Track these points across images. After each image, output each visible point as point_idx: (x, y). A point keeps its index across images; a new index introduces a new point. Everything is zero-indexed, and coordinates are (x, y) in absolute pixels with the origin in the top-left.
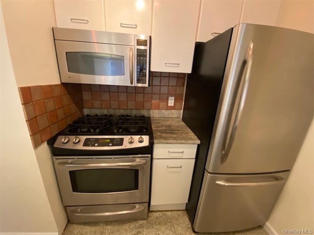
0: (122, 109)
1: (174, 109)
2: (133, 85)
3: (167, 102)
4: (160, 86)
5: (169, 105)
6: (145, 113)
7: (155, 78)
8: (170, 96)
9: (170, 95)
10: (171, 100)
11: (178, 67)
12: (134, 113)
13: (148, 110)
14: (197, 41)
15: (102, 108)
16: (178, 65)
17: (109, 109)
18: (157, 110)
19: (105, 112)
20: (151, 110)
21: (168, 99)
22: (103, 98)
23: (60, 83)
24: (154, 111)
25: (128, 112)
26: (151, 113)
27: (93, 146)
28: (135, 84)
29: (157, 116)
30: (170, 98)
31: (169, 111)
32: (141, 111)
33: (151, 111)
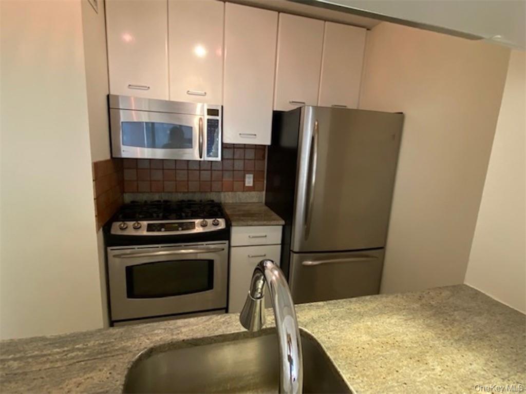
0: (180, 192)
1: (254, 191)
2: (202, 159)
3: (244, 181)
4: (234, 159)
5: (247, 184)
6: (213, 196)
7: (226, 150)
8: (248, 173)
9: (246, 171)
10: (249, 178)
11: (255, 138)
12: (197, 197)
13: (218, 193)
14: (275, 109)
15: (151, 192)
16: (254, 136)
17: (161, 192)
18: (230, 193)
19: (156, 197)
20: (222, 193)
21: (244, 177)
22: (153, 178)
24: (226, 193)
25: (189, 197)
26: (223, 197)
27: (160, 230)
28: (205, 158)
29: (231, 202)
30: (247, 175)
31: (247, 194)
32: (208, 194)
33: (222, 194)
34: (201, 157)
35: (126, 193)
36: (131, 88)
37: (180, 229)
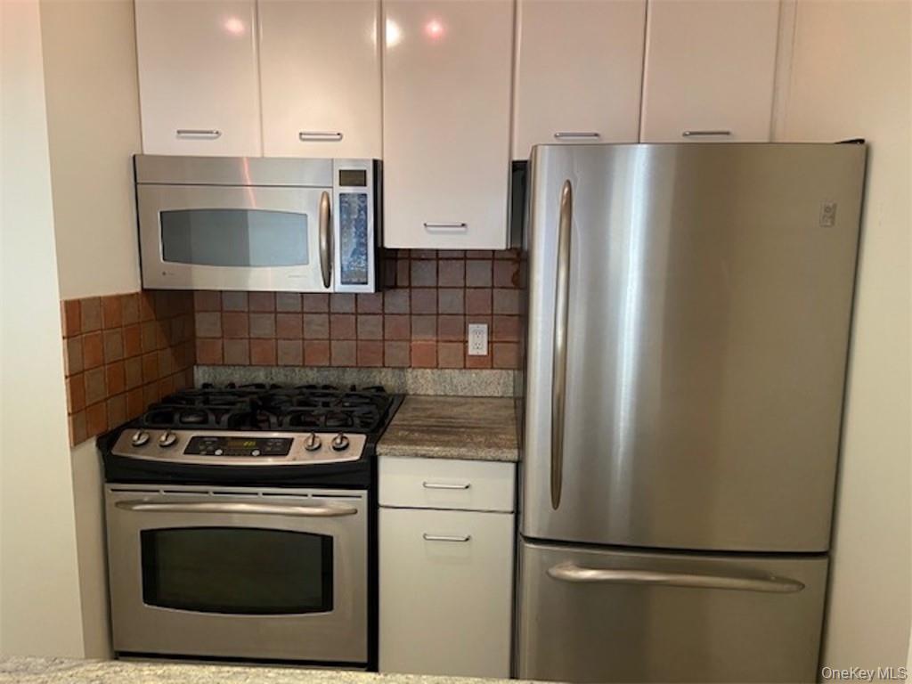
0: (312, 368)
1: (492, 368)
2: (330, 290)
3: (465, 342)
4: (437, 288)
5: (472, 351)
6: (387, 379)
7: (419, 263)
8: (474, 323)
9: (469, 317)
10: (477, 333)
11: (465, 233)
12: (350, 378)
13: (397, 371)
15: (251, 365)
16: (463, 229)
17: (272, 366)
18: (429, 371)
19: (261, 376)
20: (410, 370)
21: (465, 332)
22: (255, 333)
23: (138, 289)
24: (420, 372)
25: (331, 377)
26: (410, 382)
27: (212, 453)
28: (337, 286)
29: (431, 392)
30: (472, 327)
31: (473, 374)
32: (375, 372)
33: (409, 374)
34: (327, 285)
35: (198, 365)
36: (183, 138)
37: (256, 453)
